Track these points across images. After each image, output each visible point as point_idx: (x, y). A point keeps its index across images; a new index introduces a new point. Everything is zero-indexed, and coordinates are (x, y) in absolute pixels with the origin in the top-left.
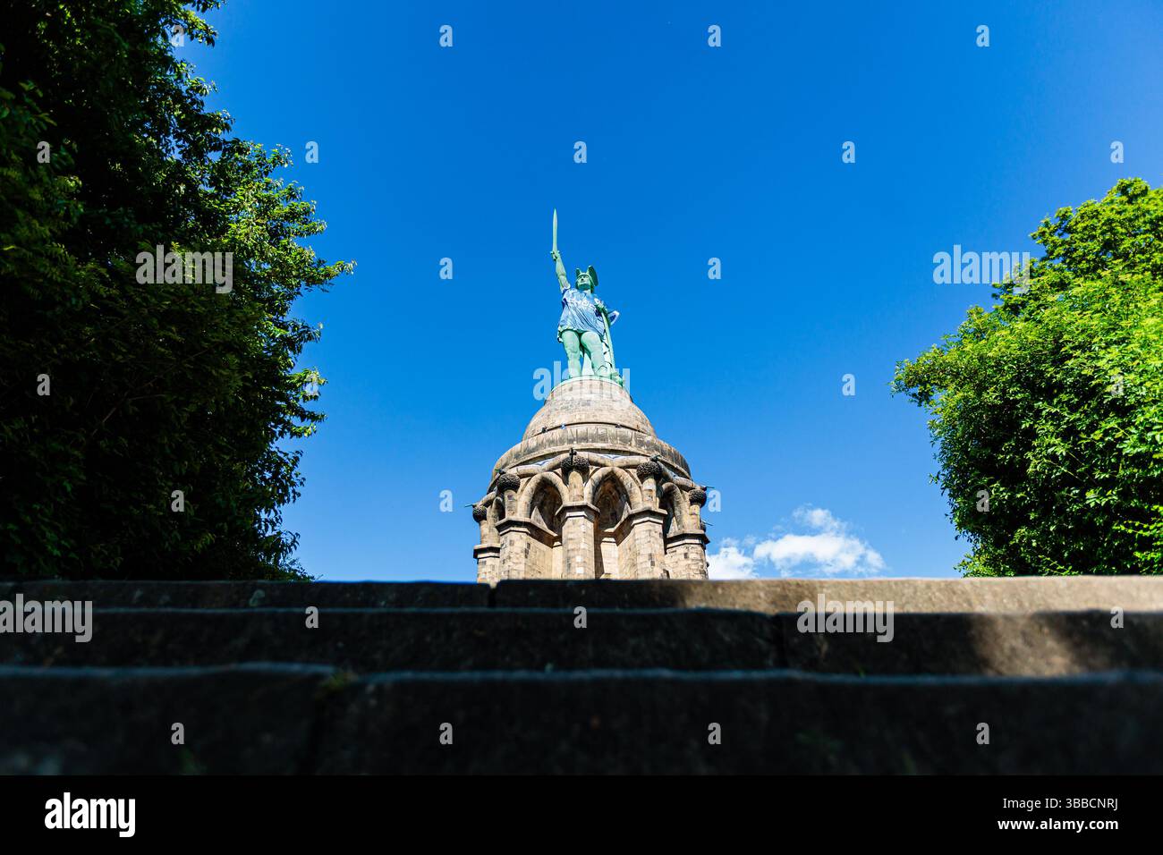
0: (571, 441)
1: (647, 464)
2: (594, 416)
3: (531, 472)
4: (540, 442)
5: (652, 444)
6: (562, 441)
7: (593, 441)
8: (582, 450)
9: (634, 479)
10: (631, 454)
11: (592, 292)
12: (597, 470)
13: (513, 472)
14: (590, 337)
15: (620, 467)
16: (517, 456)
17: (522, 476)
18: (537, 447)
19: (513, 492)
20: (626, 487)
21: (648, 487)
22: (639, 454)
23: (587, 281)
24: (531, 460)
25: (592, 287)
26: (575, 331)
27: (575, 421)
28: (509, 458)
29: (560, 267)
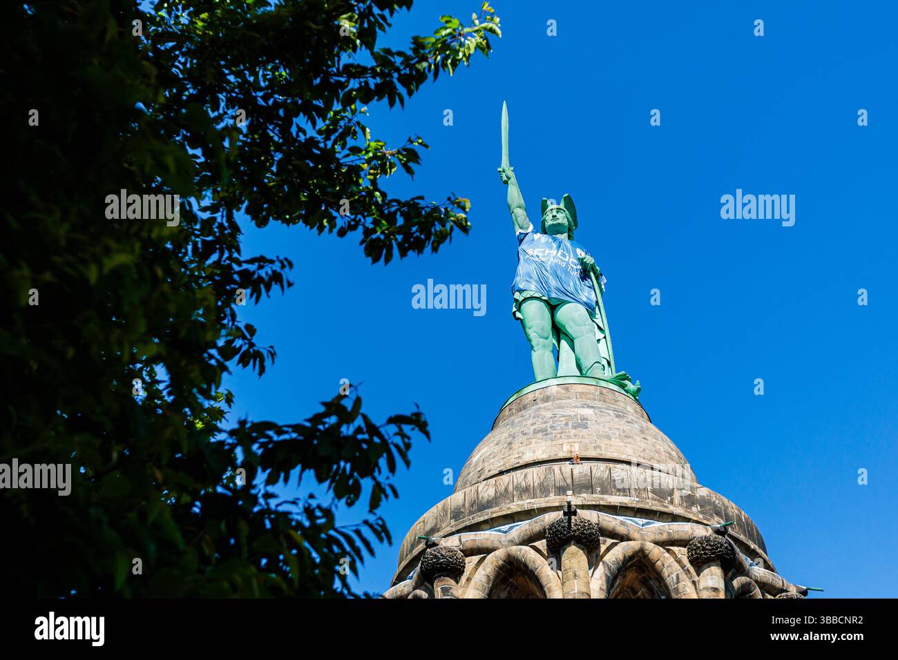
0: (561, 490)
1: (707, 539)
2: (595, 448)
3: (489, 545)
4: (502, 488)
5: (709, 502)
6: (544, 490)
7: (603, 492)
8: (583, 507)
9: (683, 567)
10: (675, 518)
11: (570, 237)
12: (615, 544)
13: (453, 542)
14: (571, 314)
15: (657, 543)
16: (457, 515)
17: (469, 552)
18: (496, 498)
19: (452, 582)
20: (668, 581)
21: (711, 583)
22: (688, 520)
23: (563, 218)
24: (485, 522)
25: (570, 230)
26: (546, 302)
27: (561, 455)
28: (441, 518)
29: (514, 194)
